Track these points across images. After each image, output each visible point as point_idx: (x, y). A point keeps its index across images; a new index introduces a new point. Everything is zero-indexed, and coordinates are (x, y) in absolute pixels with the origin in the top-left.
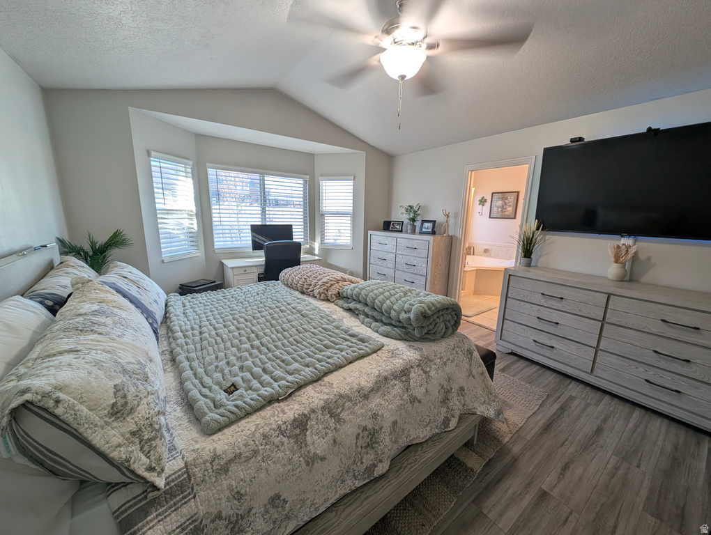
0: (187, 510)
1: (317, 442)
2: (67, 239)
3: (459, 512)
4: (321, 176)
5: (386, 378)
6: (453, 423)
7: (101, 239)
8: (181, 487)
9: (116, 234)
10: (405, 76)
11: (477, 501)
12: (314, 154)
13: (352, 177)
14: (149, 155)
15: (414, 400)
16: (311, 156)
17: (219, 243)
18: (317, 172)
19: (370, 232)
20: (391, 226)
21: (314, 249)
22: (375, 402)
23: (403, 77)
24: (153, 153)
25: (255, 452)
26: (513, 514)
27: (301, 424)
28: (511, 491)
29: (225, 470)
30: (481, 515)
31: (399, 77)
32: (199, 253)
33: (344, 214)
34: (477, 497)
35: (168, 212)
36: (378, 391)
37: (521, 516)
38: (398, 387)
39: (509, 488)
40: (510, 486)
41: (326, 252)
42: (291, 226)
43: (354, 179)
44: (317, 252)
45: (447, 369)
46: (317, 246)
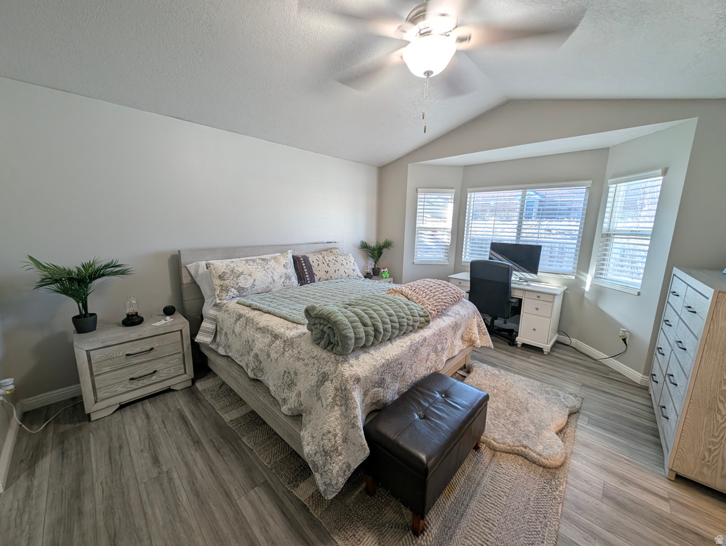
3: (260, 468)
4: (614, 176)
10: (432, 72)
11: (266, 484)
12: (608, 149)
13: (661, 172)
14: (417, 191)
16: (603, 152)
18: (609, 173)
19: (674, 270)
21: (583, 284)
23: (428, 73)
26: (249, 513)
28: (271, 521)
30: (254, 484)
31: (425, 74)
33: (639, 235)
34: (269, 485)
35: (425, 229)
37: (246, 521)
38: (267, 340)
39: (274, 520)
40: (276, 523)
41: (599, 291)
42: (540, 247)
43: (665, 173)
44: (587, 288)
45: (299, 365)
46: (588, 280)
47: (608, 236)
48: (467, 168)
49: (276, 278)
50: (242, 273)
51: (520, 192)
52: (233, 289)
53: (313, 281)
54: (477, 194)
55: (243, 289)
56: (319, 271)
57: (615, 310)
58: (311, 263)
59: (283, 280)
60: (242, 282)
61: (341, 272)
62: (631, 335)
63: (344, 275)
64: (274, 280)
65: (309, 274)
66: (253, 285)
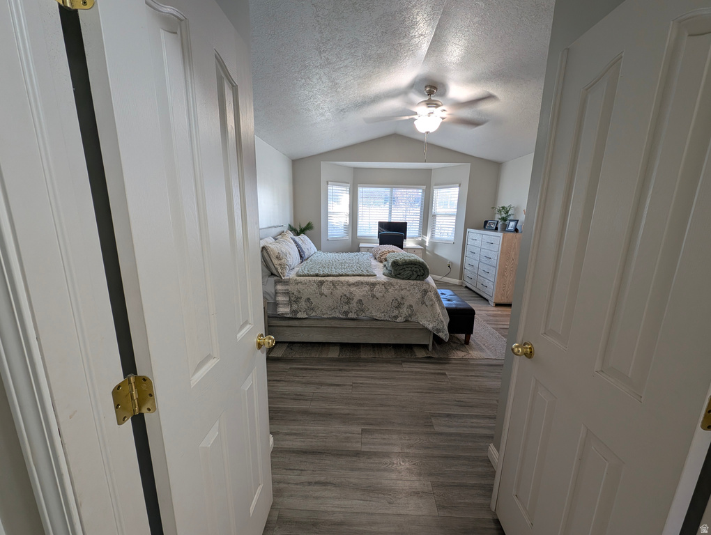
0: (287, 287)
1: (325, 289)
2: (292, 225)
3: (391, 360)
4: (435, 185)
5: (362, 283)
6: (399, 319)
7: (304, 226)
8: (287, 282)
9: (309, 224)
12: (431, 170)
13: (458, 185)
14: (328, 184)
15: (373, 296)
16: (430, 171)
17: (360, 233)
18: (433, 183)
19: (468, 230)
20: (488, 225)
21: (425, 242)
22: (353, 289)
24: (329, 183)
25: (306, 284)
27: (322, 283)
29: (297, 284)
30: (400, 364)
32: (349, 238)
33: (450, 215)
35: (334, 213)
36: (356, 286)
38: (367, 288)
41: (434, 245)
42: (406, 223)
43: (460, 186)
44: (427, 244)
45: (403, 292)
46: (427, 239)
47: (434, 216)
48: (355, 169)
51: (388, 190)
54: (365, 189)
57: (443, 253)
62: (452, 263)
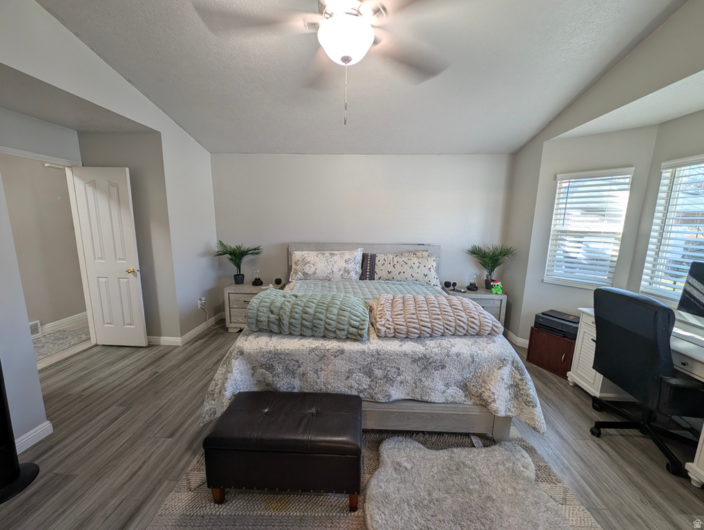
49: (335, 270)
50: (309, 262)
52: (300, 273)
53: (372, 278)
55: (307, 274)
56: (380, 270)
58: (377, 262)
59: (341, 273)
60: (306, 269)
61: (408, 275)
63: (410, 278)
64: (333, 272)
65: (370, 272)
66: (315, 273)
